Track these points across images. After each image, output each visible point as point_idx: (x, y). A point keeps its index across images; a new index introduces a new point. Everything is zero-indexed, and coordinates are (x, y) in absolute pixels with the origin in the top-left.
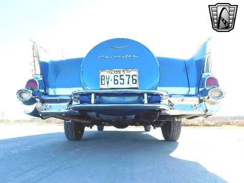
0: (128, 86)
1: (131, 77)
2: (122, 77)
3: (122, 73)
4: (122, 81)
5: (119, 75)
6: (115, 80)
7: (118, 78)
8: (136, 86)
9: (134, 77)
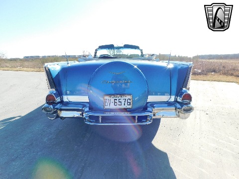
0: (125, 107)
1: (126, 101)
2: (120, 101)
3: (120, 98)
4: (120, 103)
5: (118, 99)
6: (115, 102)
7: (117, 101)
8: (130, 107)
9: (129, 101)
